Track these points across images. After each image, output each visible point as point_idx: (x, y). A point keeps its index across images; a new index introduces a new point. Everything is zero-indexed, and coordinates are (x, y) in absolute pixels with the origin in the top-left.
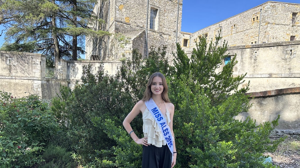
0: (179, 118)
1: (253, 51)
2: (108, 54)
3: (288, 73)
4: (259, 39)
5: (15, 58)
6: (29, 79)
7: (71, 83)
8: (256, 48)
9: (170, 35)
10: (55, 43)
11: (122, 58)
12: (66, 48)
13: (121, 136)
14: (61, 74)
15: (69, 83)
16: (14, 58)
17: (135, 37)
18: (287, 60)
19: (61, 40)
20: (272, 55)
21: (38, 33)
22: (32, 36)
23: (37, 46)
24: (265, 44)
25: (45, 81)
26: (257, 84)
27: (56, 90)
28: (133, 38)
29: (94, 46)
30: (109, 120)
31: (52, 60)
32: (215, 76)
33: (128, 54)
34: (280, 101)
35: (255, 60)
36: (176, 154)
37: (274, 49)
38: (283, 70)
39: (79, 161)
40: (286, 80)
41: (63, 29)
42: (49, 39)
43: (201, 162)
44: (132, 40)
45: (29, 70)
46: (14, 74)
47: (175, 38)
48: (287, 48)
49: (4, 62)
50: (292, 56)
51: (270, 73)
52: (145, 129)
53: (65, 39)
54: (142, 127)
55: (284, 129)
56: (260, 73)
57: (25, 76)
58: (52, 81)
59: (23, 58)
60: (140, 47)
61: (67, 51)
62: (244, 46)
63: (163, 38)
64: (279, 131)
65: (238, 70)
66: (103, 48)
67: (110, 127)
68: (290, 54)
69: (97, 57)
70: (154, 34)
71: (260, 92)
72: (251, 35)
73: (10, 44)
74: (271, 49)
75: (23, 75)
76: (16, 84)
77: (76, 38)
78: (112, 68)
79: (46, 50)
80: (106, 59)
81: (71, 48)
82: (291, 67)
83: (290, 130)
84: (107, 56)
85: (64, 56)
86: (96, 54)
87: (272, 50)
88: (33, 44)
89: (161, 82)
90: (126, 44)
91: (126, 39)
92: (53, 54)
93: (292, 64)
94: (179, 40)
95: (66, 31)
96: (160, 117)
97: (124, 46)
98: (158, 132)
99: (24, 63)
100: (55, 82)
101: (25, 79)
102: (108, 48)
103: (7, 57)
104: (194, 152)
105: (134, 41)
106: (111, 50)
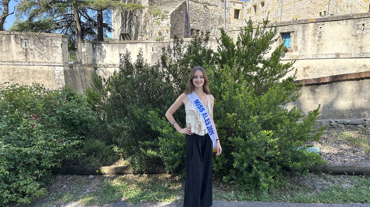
0: (222, 109)
1: (318, 26)
2: (141, 32)
3: (359, 52)
4: (329, 8)
5: (32, 41)
6: (50, 66)
7: (98, 69)
8: (321, 23)
9: (217, 6)
10: (75, 19)
11: (159, 37)
12: (90, 25)
13: (165, 127)
14: (86, 58)
15: (96, 69)
16: (30, 40)
17: (174, 9)
18: (358, 36)
19: (83, 15)
20: (341, 31)
21: (54, 7)
22: (48, 11)
23: (55, 23)
24: (333, 17)
25: (68, 66)
26: (322, 66)
27: (81, 77)
28: (170, 11)
29: (123, 21)
30: (152, 112)
31: (73, 40)
32: (264, 62)
33: (165, 31)
34: (335, 89)
35: (320, 37)
36: (219, 141)
37: (343, 23)
38: (354, 49)
39: (121, 154)
40: (356, 61)
41: (86, 2)
42: (69, 15)
43: (243, 151)
44: (170, 14)
45: (49, 55)
46: (31, 60)
47: (223, 10)
48: (359, 21)
49: (19, 46)
50: (365, 32)
51: (337, 52)
52: (188, 120)
53: (88, 14)
54: (185, 119)
55: (338, 119)
56: (324, 53)
57: (44, 61)
58: (76, 67)
59: (41, 40)
60: (179, 22)
61: (91, 28)
62: (307, 20)
63: (208, 9)
64: (333, 121)
65: (299, 49)
66: (134, 24)
67: (153, 118)
68: (362, 30)
69: (127, 36)
70: (197, 5)
71: (314, 79)
72: (319, 3)
73: (23, 22)
74: (339, 23)
75: (41, 60)
76: (34, 71)
77: (102, 12)
78: (147, 49)
79: (65, 29)
80: (139, 37)
81: (95, 25)
82: (363, 45)
83: (344, 120)
84: (140, 35)
85: (87, 35)
86: (125, 31)
87: (341, 24)
88: (50, 21)
89: (202, 75)
90: (162, 20)
91: (163, 12)
92: (74, 33)
93: (365, 41)
94: (228, 11)
95: (89, 5)
96: (201, 108)
97: (161, 22)
98: (200, 122)
99: (43, 47)
100: (80, 68)
101: (44, 65)
102: (141, 24)
103: (22, 39)
104: (236, 141)
105: (172, 15)
106: (145, 27)
